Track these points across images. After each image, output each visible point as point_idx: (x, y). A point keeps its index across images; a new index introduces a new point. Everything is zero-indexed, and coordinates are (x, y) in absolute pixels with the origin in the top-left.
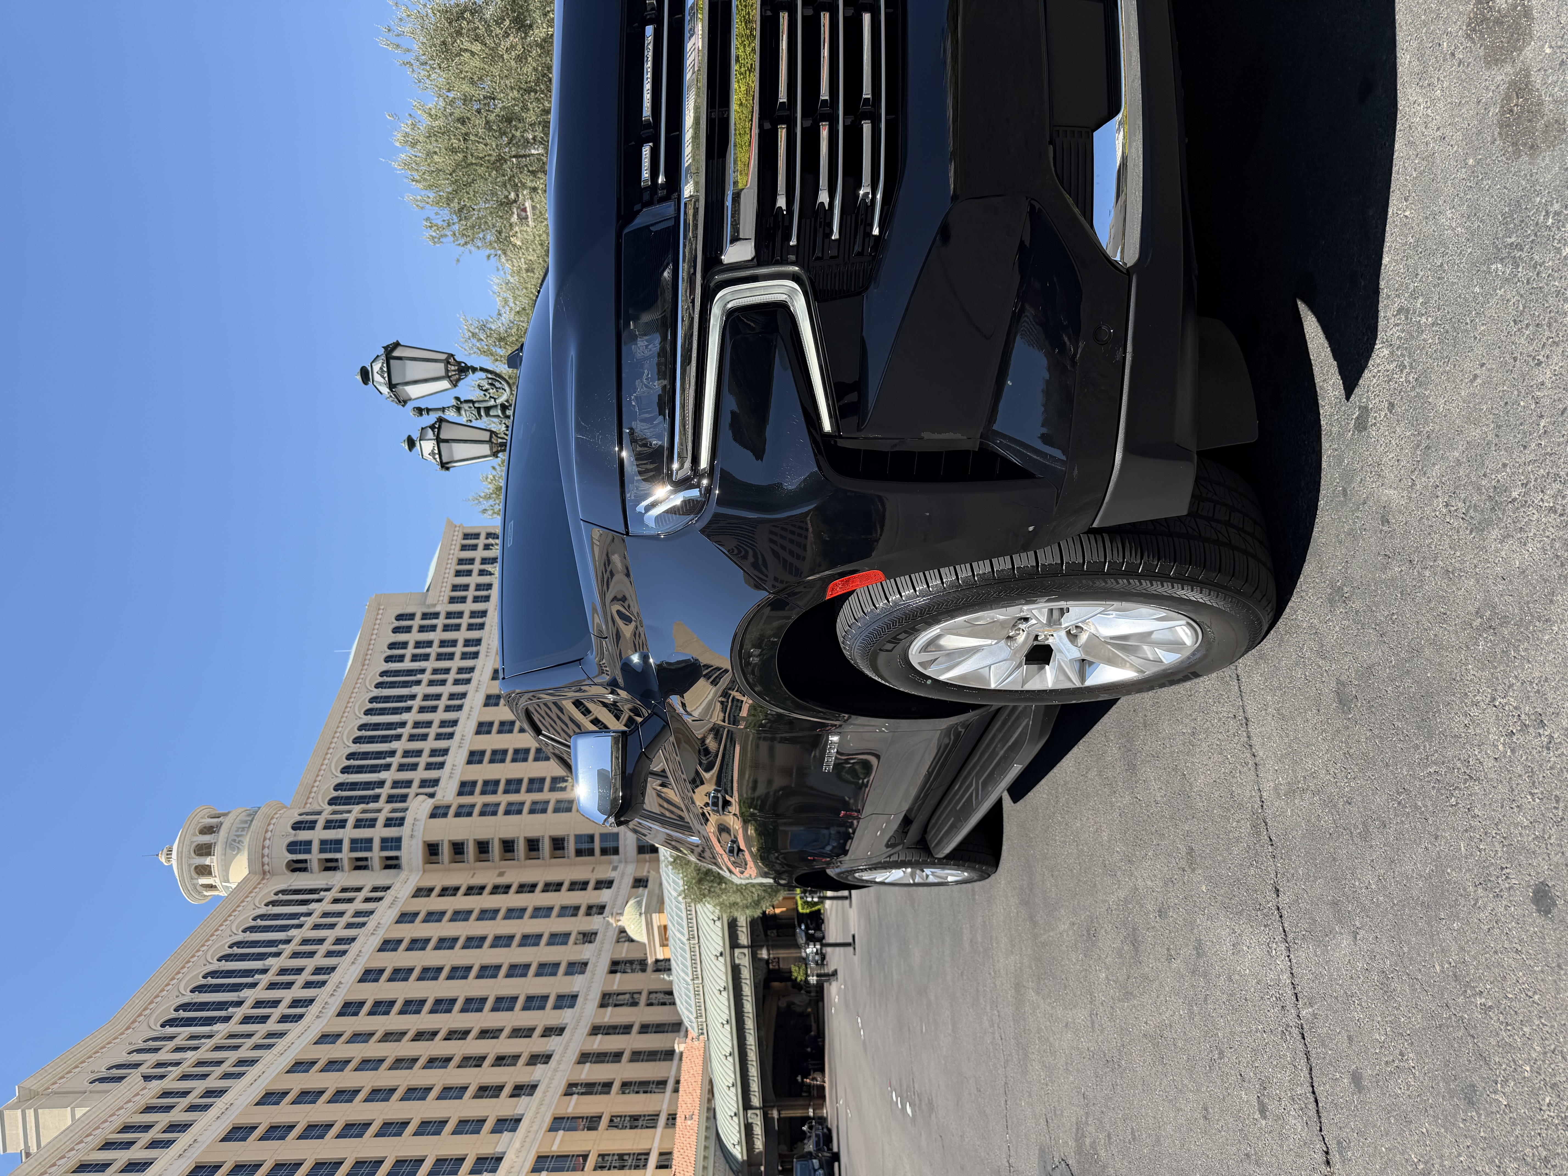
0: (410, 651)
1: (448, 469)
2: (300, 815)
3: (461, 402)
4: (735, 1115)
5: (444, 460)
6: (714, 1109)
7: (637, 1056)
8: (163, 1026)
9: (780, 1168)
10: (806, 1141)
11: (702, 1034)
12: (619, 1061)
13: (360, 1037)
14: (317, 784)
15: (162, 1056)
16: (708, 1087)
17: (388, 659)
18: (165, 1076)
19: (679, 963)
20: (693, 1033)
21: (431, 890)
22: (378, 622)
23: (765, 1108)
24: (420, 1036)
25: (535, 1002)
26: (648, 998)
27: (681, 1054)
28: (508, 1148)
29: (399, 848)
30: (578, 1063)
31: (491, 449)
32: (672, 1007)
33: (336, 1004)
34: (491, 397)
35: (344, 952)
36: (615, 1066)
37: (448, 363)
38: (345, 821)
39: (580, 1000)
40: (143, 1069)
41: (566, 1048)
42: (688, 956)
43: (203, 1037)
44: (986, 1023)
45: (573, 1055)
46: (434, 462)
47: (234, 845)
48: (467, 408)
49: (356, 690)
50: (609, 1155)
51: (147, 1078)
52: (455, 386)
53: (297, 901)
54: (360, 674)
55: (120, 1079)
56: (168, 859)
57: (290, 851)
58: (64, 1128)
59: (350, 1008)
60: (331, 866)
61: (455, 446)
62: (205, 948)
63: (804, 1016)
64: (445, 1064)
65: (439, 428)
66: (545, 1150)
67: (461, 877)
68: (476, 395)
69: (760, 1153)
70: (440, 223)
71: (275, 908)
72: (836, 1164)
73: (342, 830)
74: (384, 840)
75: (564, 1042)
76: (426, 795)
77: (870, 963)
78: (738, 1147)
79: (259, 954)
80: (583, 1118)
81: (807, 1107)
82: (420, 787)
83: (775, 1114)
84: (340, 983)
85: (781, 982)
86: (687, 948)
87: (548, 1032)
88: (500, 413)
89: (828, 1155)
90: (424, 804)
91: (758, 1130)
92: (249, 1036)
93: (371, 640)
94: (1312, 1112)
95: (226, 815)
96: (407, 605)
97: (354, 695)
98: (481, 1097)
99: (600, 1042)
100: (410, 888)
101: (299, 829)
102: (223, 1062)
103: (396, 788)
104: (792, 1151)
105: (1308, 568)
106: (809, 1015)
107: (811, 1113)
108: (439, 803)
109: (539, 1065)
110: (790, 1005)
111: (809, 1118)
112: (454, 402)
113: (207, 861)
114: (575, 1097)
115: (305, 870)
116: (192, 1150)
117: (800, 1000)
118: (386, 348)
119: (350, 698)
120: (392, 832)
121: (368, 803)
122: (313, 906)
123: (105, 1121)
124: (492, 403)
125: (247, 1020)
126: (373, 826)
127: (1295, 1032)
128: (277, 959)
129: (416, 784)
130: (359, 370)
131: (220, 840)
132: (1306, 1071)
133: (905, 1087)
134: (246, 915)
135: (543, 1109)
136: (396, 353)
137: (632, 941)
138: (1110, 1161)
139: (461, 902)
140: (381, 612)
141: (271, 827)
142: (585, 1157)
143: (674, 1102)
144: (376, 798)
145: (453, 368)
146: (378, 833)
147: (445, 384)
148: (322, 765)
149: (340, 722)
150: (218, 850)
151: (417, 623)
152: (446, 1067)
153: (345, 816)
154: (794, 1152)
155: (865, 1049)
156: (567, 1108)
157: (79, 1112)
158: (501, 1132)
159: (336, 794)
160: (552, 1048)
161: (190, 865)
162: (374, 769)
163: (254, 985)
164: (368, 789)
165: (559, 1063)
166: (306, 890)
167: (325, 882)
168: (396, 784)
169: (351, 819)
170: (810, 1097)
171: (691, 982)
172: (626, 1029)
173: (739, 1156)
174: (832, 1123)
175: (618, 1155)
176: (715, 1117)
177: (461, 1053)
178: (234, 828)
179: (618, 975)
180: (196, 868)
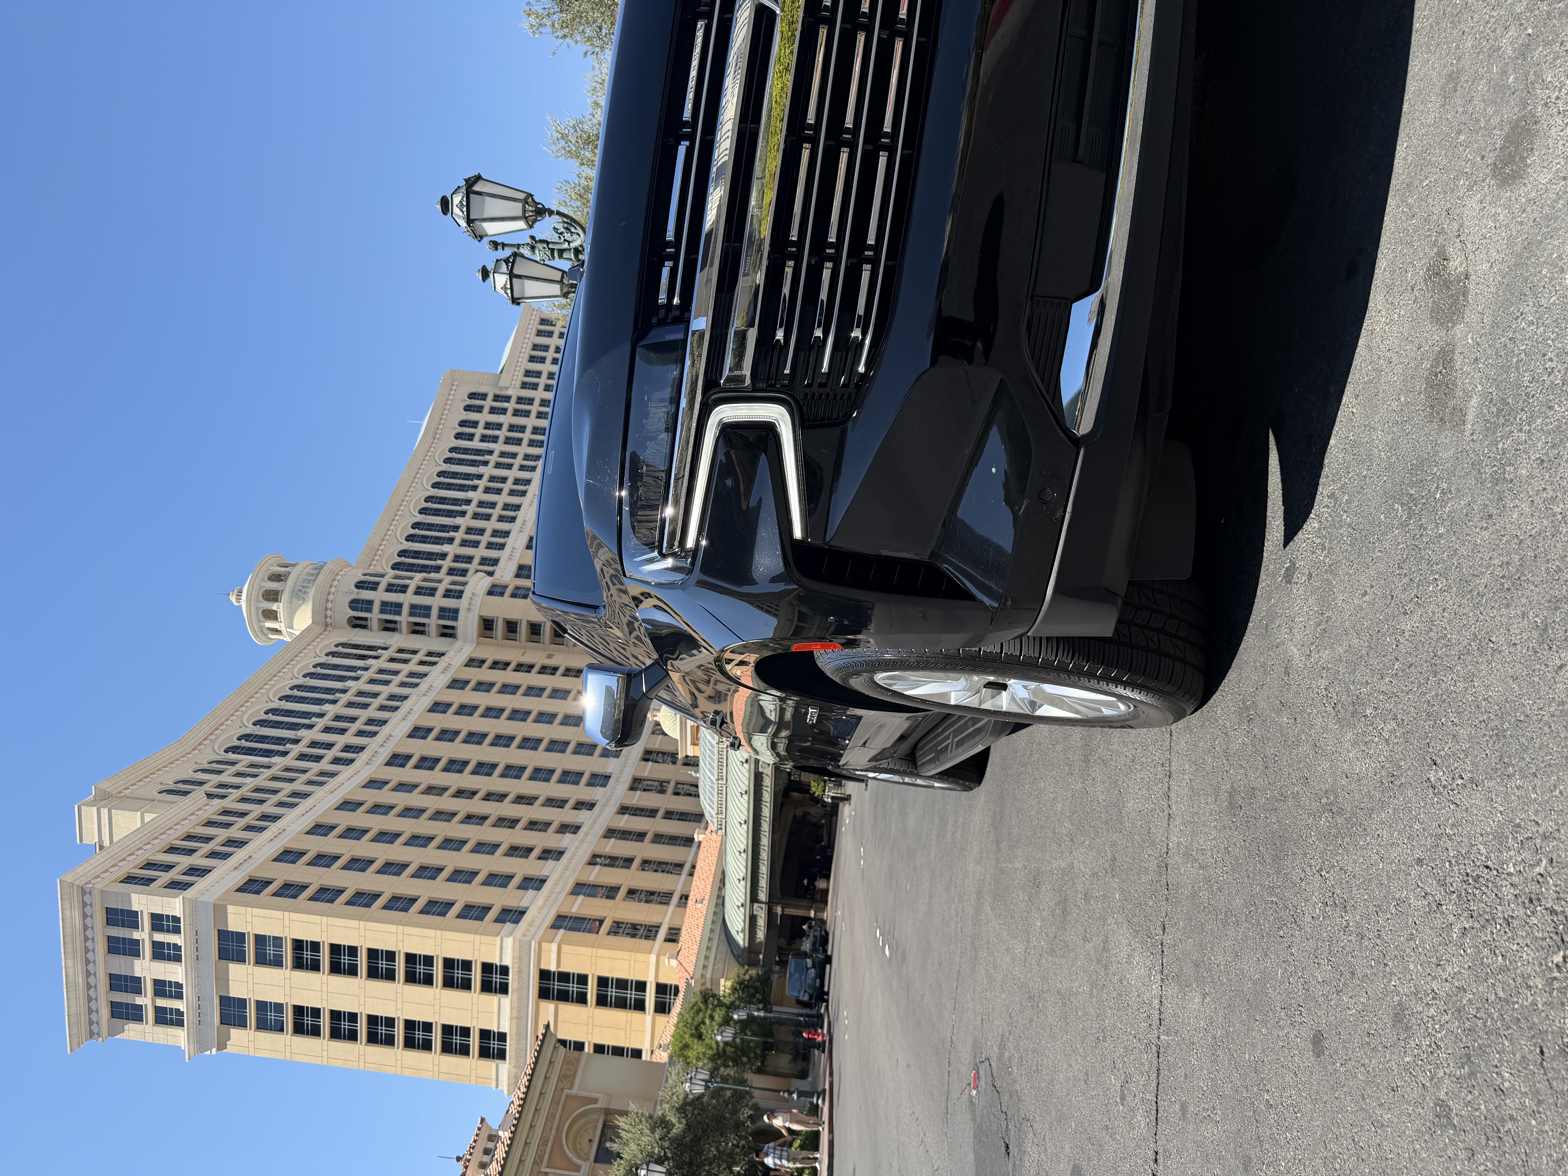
0: (479, 431)
1: (518, 304)
2: (364, 575)
3: (536, 242)
4: (742, 905)
5: (515, 296)
6: (724, 897)
7: (659, 838)
8: (226, 751)
9: (777, 959)
10: (804, 939)
11: (721, 829)
12: (642, 841)
13: (404, 787)
14: (382, 547)
15: (225, 778)
16: (720, 877)
17: (458, 436)
18: (226, 797)
19: (707, 763)
20: (712, 827)
21: (483, 662)
22: (451, 397)
23: (771, 903)
24: (460, 793)
25: (570, 777)
26: (676, 787)
27: (700, 843)
28: (531, 904)
29: (455, 619)
30: (605, 837)
31: (562, 290)
32: (697, 799)
33: (385, 754)
34: (565, 240)
35: (396, 708)
36: (638, 845)
37: (527, 203)
38: (407, 586)
39: (612, 781)
40: (207, 787)
41: (594, 822)
42: (716, 758)
43: (262, 766)
44: (953, 911)
45: (600, 829)
46: (506, 297)
47: (299, 595)
48: (541, 248)
49: (425, 462)
50: (623, 923)
51: (210, 796)
52: (531, 227)
53: (356, 655)
54: (431, 447)
55: (186, 793)
56: (238, 599)
57: (352, 608)
58: (134, 829)
59: (398, 760)
60: (389, 627)
61: (527, 282)
62: (268, 686)
63: (818, 826)
64: (481, 821)
65: (513, 263)
66: (565, 911)
67: (512, 653)
68: (552, 236)
69: (761, 943)
70: (540, 11)
71: (334, 659)
72: (828, 966)
73: (402, 595)
74: (442, 610)
75: (593, 817)
76: (485, 572)
77: (876, 805)
78: (741, 935)
79: (317, 699)
80: (603, 887)
81: (809, 908)
82: (480, 564)
83: (779, 910)
84: (390, 735)
85: (800, 793)
86: (716, 751)
87: (580, 805)
88: (572, 256)
89: (822, 956)
90: (483, 581)
91: (762, 922)
92: (304, 771)
93: (443, 415)
94: (1153, 1118)
95: (294, 565)
96: (480, 385)
97: (423, 467)
98: (512, 856)
99: (627, 821)
100: (463, 657)
101: (363, 588)
102: (278, 792)
103: (458, 562)
104: (790, 945)
105: (1232, 675)
106: (822, 826)
107: (812, 914)
108: (497, 582)
109: (568, 834)
110: (806, 814)
111: (810, 918)
112: (529, 241)
113: (274, 606)
114: (598, 867)
115: (365, 627)
116: (246, 865)
117: (815, 811)
118: (467, 180)
119: (419, 469)
120: (450, 603)
121: (429, 573)
122: (370, 662)
123: (171, 828)
124: (566, 246)
125: (302, 757)
126: (433, 595)
127: (1154, 1049)
128: (334, 706)
129: (476, 561)
130: (439, 199)
131: (287, 588)
132: (1154, 1084)
133: (887, 929)
134: (307, 662)
135: (567, 874)
136: (476, 188)
137: (666, 735)
138: (1019, 1079)
139: (509, 677)
140: (454, 387)
141: (336, 583)
142: (601, 922)
143: (688, 884)
144: (438, 569)
145: (531, 208)
146: (437, 602)
147: (521, 225)
148: (388, 530)
149: (408, 491)
150: (285, 597)
151: (488, 403)
152: (481, 824)
153: (407, 582)
154: (793, 947)
155: (863, 879)
156: (589, 876)
157: (148, 817)
158: (526, 889)
159: (399, 560)
160: (582, 821)
161: (258, 608)
162: (437, 541)
163: (310, 727)
164: (431, 559)
165: (586, 834)
166: (365, 646)
167: (382, 641)
168: (457, 558)
169: (412, 586)
170: (813, 900)
171: (716, 782)
172: (652, 813)
173: (741, 943)
174: (830, 927)
175: (631, 924)
176: (723, 905)
177: (497, 813)
178: (301, 579)
179: (650, 763)
180: (264, 611)
